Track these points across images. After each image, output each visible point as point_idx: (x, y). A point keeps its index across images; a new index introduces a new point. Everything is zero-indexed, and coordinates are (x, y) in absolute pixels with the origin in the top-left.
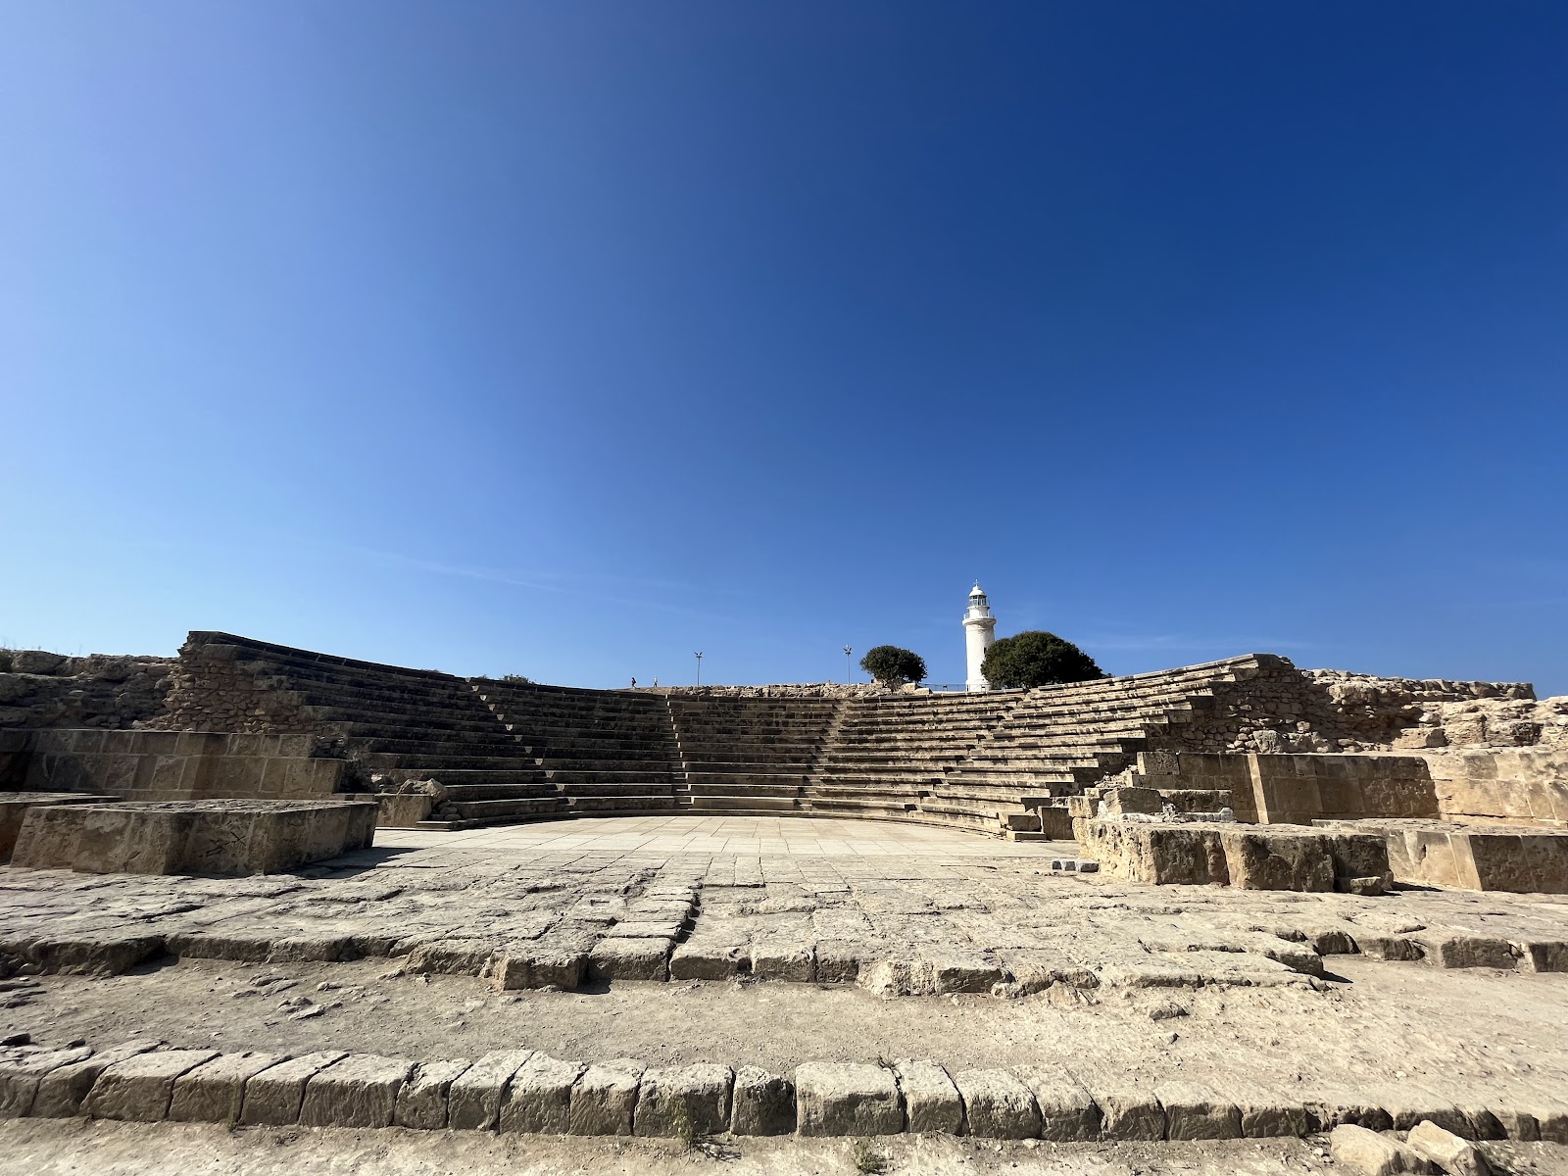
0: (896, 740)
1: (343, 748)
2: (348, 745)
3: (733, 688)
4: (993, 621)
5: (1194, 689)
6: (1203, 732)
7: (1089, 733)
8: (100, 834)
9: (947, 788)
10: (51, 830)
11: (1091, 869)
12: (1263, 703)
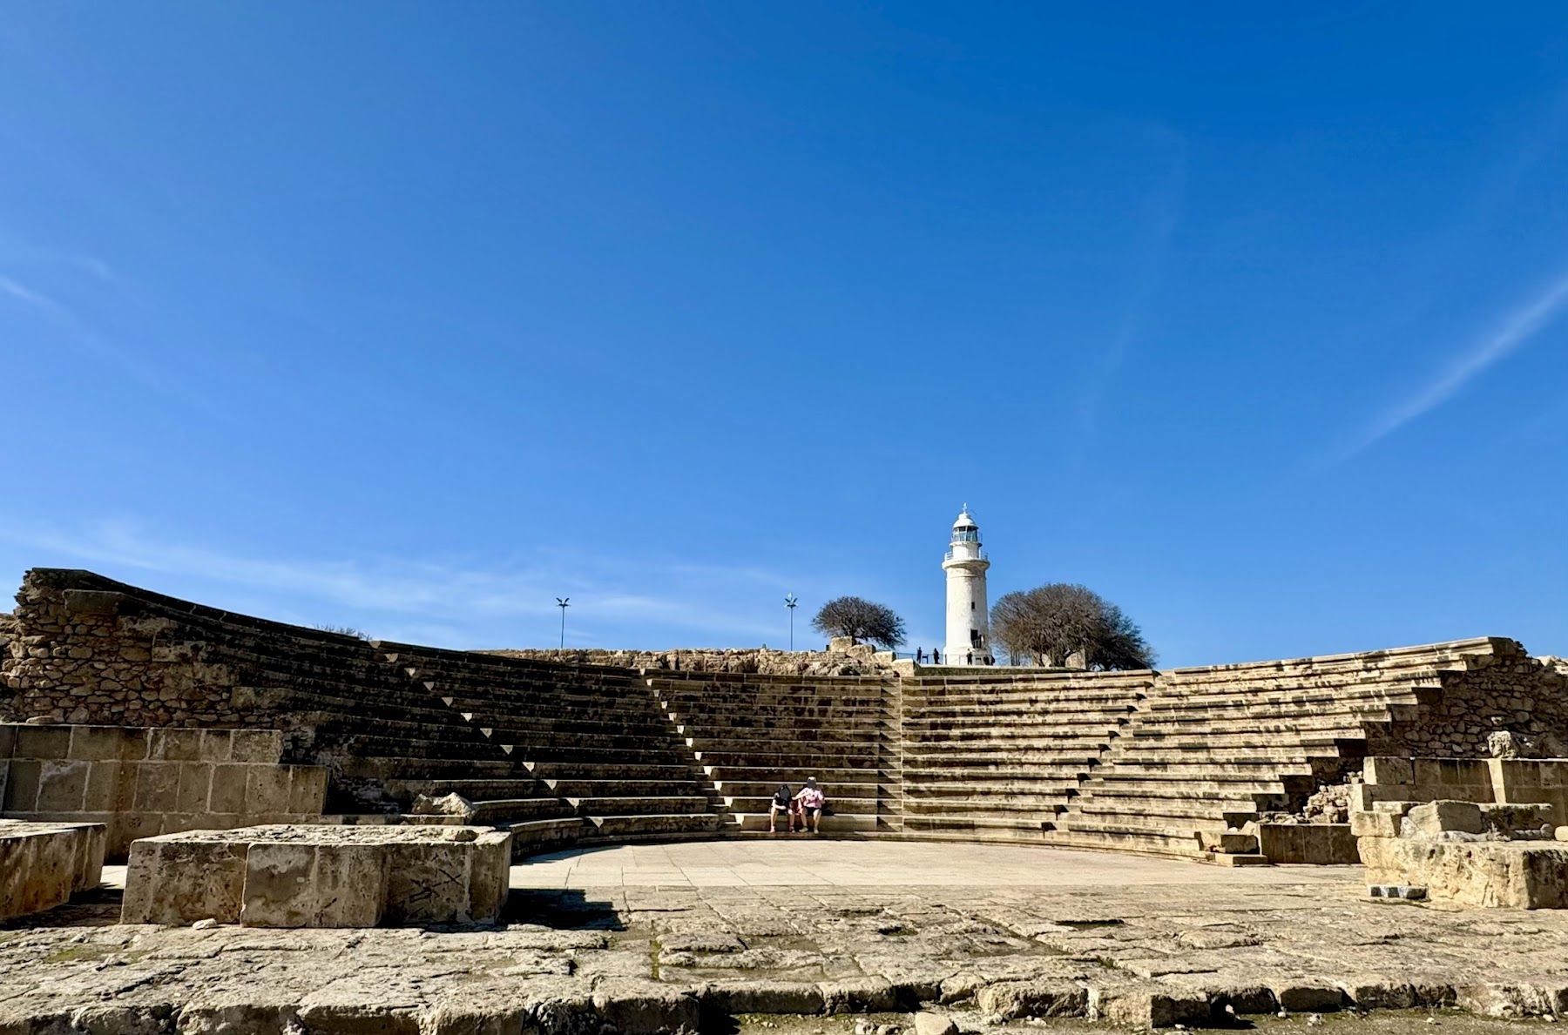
0: (988, 737)
1: (308, 750)
2: (316, 746)
3: (620, 653)
4: (985, 564)
5: (1415, 679)
6: (1428, 732)
7: (1278, 731)
8: (273, 876)
9: (1088, 800)
10: (174, 871)
11: (1418, 896)
12: (1495, 698)
